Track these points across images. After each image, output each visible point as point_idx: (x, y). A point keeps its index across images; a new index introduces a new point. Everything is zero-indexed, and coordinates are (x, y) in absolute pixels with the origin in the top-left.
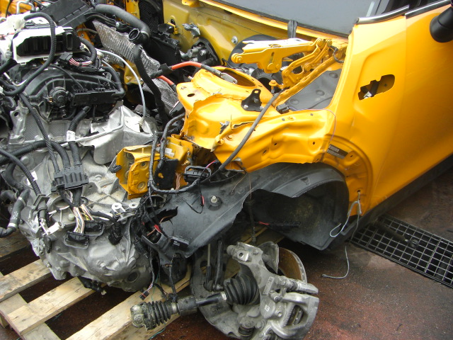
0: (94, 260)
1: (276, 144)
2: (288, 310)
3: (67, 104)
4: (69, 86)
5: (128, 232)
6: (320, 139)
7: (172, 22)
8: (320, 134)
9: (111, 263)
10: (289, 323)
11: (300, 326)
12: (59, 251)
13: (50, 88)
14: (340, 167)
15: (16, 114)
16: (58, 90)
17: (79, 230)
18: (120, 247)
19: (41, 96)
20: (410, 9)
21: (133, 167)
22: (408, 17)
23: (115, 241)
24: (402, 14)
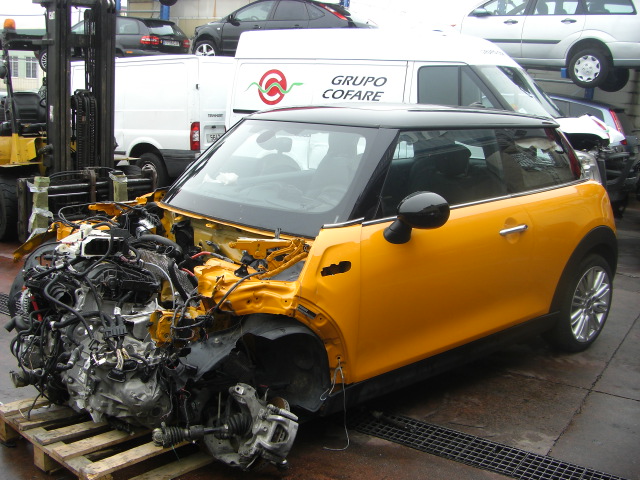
0: (128, 391)
1: (258, 299)
2: (272, 428)
3: (117, 288)
4: (120, 276)
5: (155, 377)
6: (290, 299)
7: (200, 245)
8: (290, 296)
9: (141, 395)
10: (273, 440)
11: (282, 443)
12: (101, 391)
13: (106, 275)
14: (312, 326)
15: (80, 293)
16: (111, 277)
17: (119, 367)
18: (149, 385)
19: (99, 280)
20: (365, 220)
21: (161, 320)
22: (363, 226)
23: (145, 380)
24: (360, 223)
